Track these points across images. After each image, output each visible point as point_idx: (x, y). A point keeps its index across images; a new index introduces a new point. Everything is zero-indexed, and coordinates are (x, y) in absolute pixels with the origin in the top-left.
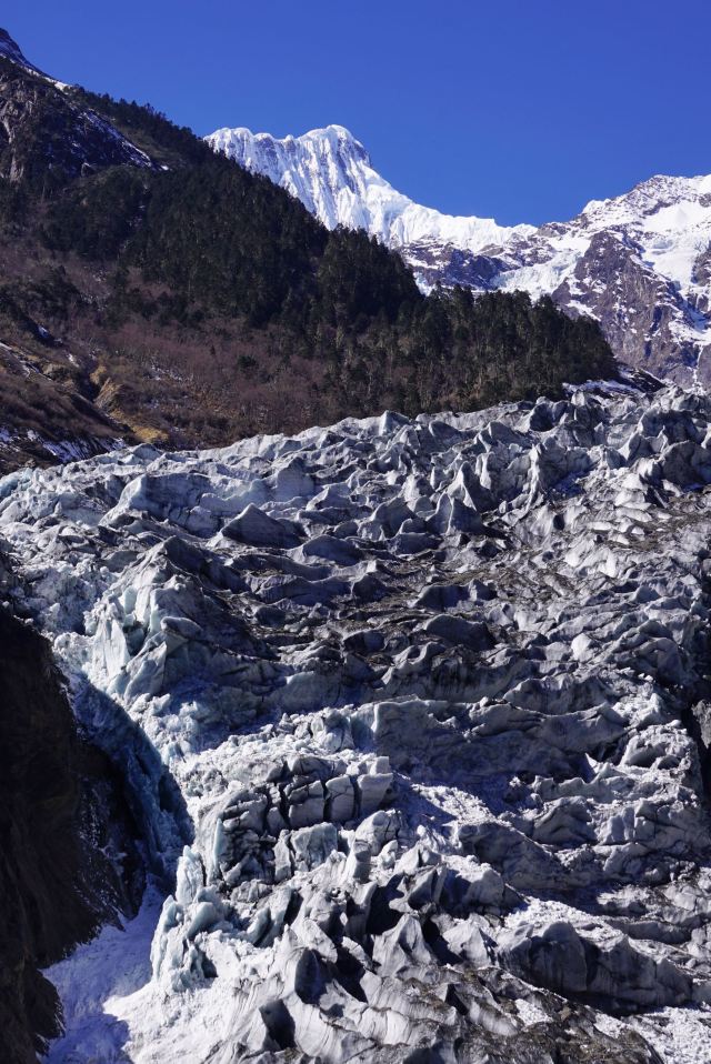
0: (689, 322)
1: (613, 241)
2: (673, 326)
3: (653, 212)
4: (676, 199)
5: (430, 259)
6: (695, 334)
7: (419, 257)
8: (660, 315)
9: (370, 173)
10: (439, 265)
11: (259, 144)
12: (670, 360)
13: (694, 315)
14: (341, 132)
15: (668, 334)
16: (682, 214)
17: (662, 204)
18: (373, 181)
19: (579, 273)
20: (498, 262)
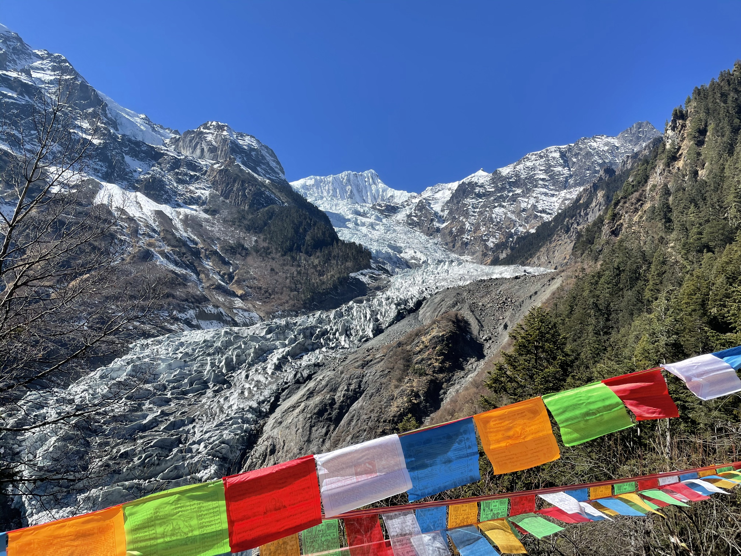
0: (439, 222)
1: (423, 202)
2: (434, 223)
3: (437, 192)
4: (443, 189)
5: (382, 207)
6: (440, 225)
7: (379, 206)
8: (432, 220)
9: (379, 181)
10: (384, 208)
11: (354, 174)
12: (433, 231)
13: (440, 220)
14: (373, 171)
15: (433, 225)
16: (444, 193)
17: (439, 190)
18: (380, 182)
19: (415, 210)
20: (397, 207)
